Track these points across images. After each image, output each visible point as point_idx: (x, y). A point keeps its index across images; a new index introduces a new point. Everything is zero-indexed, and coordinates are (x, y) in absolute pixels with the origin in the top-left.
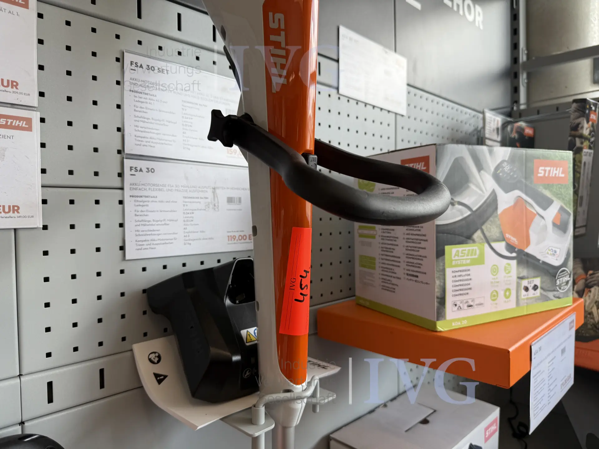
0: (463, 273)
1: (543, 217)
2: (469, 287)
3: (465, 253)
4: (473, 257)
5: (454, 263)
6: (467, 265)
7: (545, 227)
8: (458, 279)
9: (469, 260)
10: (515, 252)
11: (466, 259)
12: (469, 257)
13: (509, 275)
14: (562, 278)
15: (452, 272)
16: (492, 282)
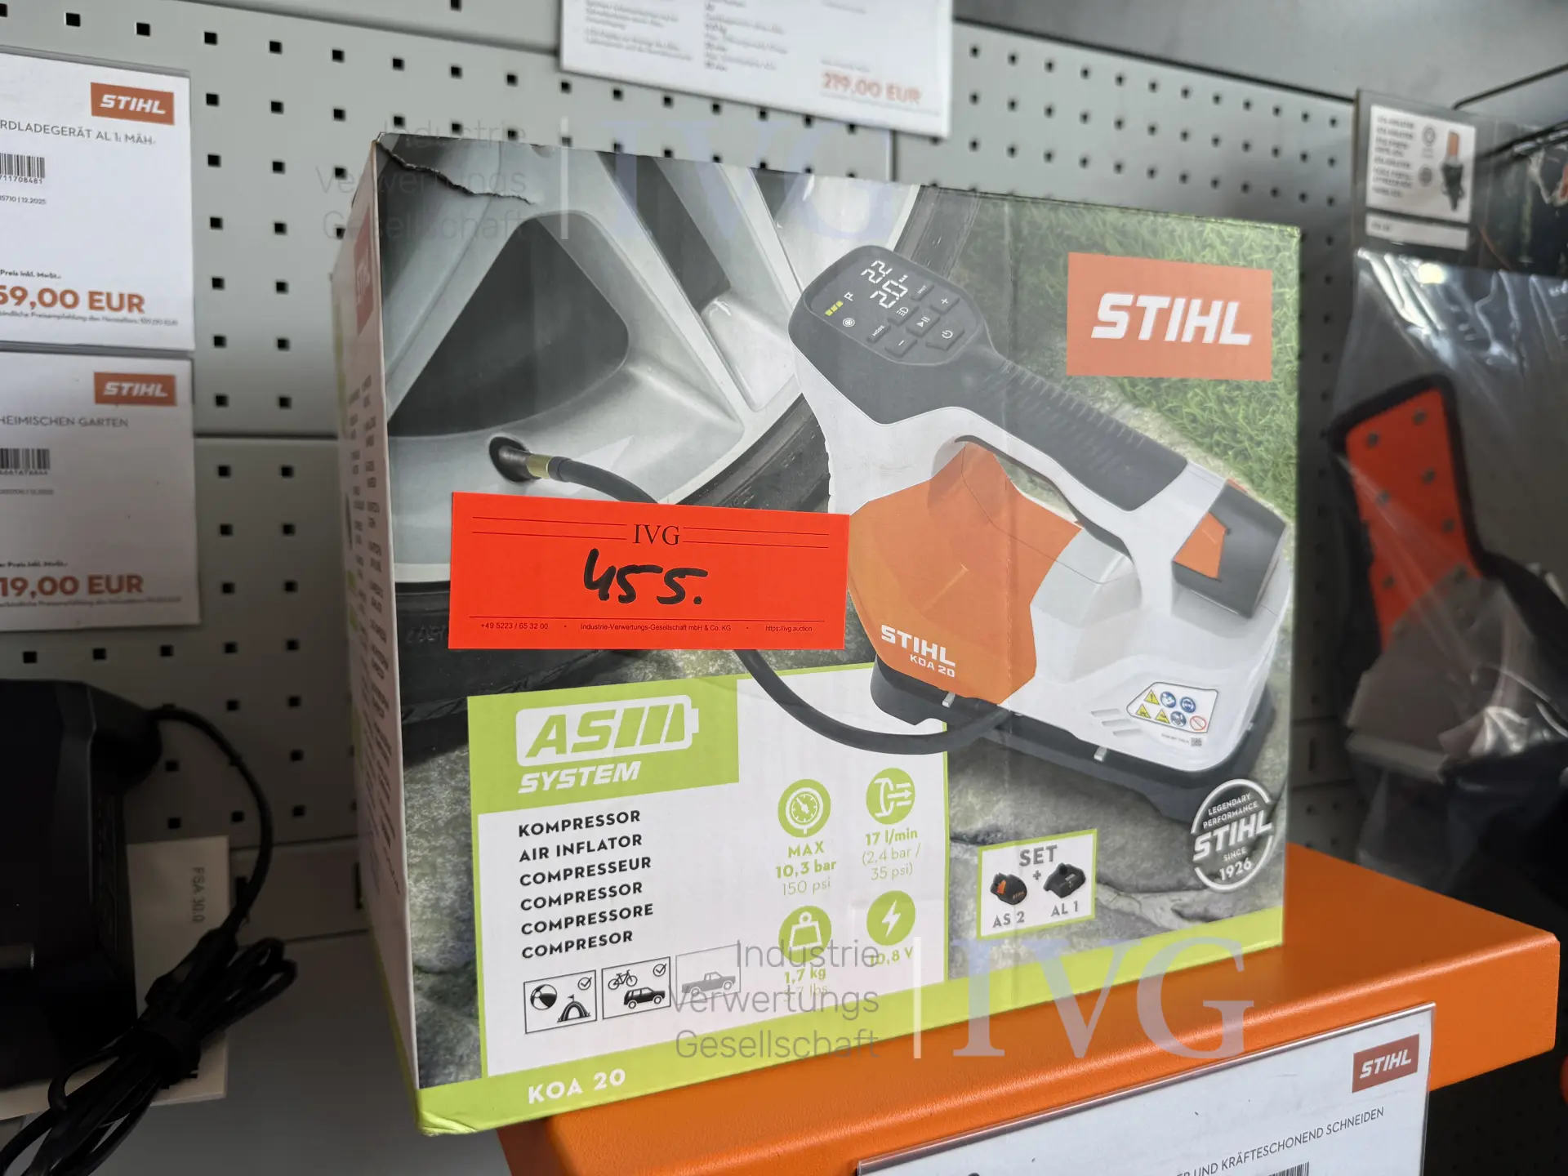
0: (595, 835)
1: (1117, 544)
2: (632, 900)
3: (605, 732)
4: (663, 746)
5: (529, 784)
6: (619, 789)
7: (1133, 589)
8: (554, 864)
9: (636, 765)
10: (939, 714)
11: (615, 761)
12: (638, 749)
13: (898, 827)
14: (1227, 828)
15: (522, 831)
16: (784, 871)
